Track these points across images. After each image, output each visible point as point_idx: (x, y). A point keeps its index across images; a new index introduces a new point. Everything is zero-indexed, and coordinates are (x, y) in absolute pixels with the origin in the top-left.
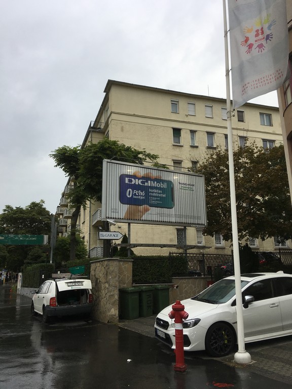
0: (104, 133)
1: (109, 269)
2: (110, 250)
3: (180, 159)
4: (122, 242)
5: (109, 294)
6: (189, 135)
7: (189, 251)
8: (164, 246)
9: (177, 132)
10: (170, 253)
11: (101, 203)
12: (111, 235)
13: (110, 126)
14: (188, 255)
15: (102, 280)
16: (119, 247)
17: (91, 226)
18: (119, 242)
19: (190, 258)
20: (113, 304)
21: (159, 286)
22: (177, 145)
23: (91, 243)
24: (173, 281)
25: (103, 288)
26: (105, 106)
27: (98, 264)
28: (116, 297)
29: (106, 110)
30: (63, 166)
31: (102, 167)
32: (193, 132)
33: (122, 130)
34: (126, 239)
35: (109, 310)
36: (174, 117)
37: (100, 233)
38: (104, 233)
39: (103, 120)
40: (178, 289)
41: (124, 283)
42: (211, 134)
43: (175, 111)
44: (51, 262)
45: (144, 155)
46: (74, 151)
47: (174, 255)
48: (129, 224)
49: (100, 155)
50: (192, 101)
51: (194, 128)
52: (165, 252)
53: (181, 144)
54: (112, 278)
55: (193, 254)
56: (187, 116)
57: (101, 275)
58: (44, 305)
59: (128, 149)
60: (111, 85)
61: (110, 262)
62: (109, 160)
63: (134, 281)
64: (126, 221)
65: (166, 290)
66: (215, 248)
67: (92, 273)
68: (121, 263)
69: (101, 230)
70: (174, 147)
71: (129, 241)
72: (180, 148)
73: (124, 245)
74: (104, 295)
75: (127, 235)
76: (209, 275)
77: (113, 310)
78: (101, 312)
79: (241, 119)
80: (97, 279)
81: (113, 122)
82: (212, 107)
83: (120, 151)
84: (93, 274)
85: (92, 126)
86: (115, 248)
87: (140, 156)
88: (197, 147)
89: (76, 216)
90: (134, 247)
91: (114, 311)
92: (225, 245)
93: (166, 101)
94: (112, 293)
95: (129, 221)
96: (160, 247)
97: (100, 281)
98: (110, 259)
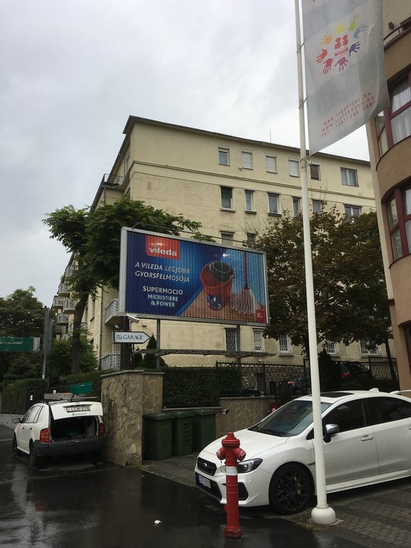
0: (123, 191)
1: (128, 386)
2: (129, 357)
3: (230, 230)
4: (148, 347)
5: (128, 423)
6: (243, 197)
7: (244, 360)
8: (209, 352)
9: (227, 192)
10: (217, 363)
11: (118, 290)
12: (132, 337)
13: (131, 182)
14: (243, 366)
15: (119, 402)
16: (143, 355)
17: (103, 325)
18: (143, 347)
19: (245, 370)
20: (134, 437)
21: (202, 410)
22: (227, 210)
23: (103, 349)
24: (222, 403)
25: (119, 414)
26: (125, 154)
27: (113, 380)
28: (139, 427)
29: (126, 158)
30: (63, 237)
31: (119, 238)
32: (249, 192)
33: (149, 188)
34: (153, 343)
35: (129, 446)
36: (222, 170)
37: (117, 334)
38: (122, 334)
39: (122, 173)
40: (228, 416)
41: (151, 408)
42: (274, 196)
43: (224, 163)
44: (43, 377)
45: (181, 222)
46: (80, 216)
47: (223, 365)
48: (159, 321)
49: (117, 222)
50: (247, 149)
51: (250, 186)
52: (209, 362)
53: (233, 209)
54: (133, 399)
55: (250, 364)
56: (241, 169)
57: (117, 396)
58: (31, 440)
59: (158, 213)
60: (134, 123)
61: (131, 376)
62: (130, 229)
63: (165, 404)
64: (154, 317)
65: (212, 416)
66: (280, 356)
67: (104, 392)
68: (147, 378)
69: (117, 329)
70: (222, 213)
71: (158, 346)
72: (232, 214)
73: (151, 352)
74: (121, 424)
75: (156, 338)
76: (272, 395)
77: (133, 446)
78: (116, 450)
79: (315, 176)
80: (111, 401)
81: (136, 176)
82: (275, 158)
83: (146, 215)
84: (105, 394)
85: (106, 180)
86: (138, 355)
87: (175, 223)
88: (254, 213)
89: (80, 309)
90: (166, 354)
91: (135, 448)
92: (294, 352)
93: (212, 149)
94: (132, 422)
95: (159, 317)
96: (202, 354)
97: (115, 404)
98: (131, 371)
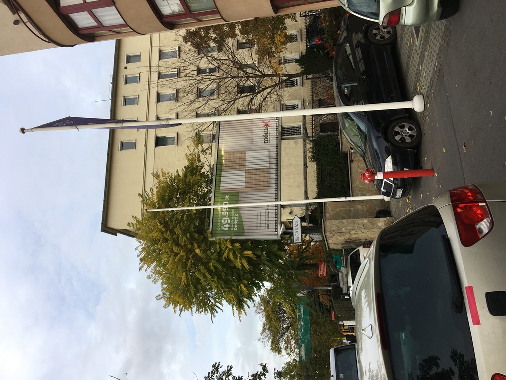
1: (334, 231)
3: (194, 136)
5: (363, 230)
9: (160, 142)
12: (297, 229)
15: (347, 237)
27: (330, 242)
28: (365, 221)
35: (379, 228)
36: (140, 146)
37: (295, 241)
38: (295, 237)
41: (350, 211)
42: (159, 98)
44: (330, 288)
48: (282, 206)
53: (175, 135)
54: (344, 227)
57: (342, 238)
60: (107, 227)
61: (327, 229)
64: (279, 210)
67: (339, 247)
69: (291, 241)
70: (179, 143)
72: (180, 136)
74: (364, 234)
77: (379, 224)
80: (346, 242)
84: (341, 246)
91: (381, 223)
93: (120, 156)
94: (362, 226)
96: (306, 170)
97: (349, 239)
98: (323, 229)
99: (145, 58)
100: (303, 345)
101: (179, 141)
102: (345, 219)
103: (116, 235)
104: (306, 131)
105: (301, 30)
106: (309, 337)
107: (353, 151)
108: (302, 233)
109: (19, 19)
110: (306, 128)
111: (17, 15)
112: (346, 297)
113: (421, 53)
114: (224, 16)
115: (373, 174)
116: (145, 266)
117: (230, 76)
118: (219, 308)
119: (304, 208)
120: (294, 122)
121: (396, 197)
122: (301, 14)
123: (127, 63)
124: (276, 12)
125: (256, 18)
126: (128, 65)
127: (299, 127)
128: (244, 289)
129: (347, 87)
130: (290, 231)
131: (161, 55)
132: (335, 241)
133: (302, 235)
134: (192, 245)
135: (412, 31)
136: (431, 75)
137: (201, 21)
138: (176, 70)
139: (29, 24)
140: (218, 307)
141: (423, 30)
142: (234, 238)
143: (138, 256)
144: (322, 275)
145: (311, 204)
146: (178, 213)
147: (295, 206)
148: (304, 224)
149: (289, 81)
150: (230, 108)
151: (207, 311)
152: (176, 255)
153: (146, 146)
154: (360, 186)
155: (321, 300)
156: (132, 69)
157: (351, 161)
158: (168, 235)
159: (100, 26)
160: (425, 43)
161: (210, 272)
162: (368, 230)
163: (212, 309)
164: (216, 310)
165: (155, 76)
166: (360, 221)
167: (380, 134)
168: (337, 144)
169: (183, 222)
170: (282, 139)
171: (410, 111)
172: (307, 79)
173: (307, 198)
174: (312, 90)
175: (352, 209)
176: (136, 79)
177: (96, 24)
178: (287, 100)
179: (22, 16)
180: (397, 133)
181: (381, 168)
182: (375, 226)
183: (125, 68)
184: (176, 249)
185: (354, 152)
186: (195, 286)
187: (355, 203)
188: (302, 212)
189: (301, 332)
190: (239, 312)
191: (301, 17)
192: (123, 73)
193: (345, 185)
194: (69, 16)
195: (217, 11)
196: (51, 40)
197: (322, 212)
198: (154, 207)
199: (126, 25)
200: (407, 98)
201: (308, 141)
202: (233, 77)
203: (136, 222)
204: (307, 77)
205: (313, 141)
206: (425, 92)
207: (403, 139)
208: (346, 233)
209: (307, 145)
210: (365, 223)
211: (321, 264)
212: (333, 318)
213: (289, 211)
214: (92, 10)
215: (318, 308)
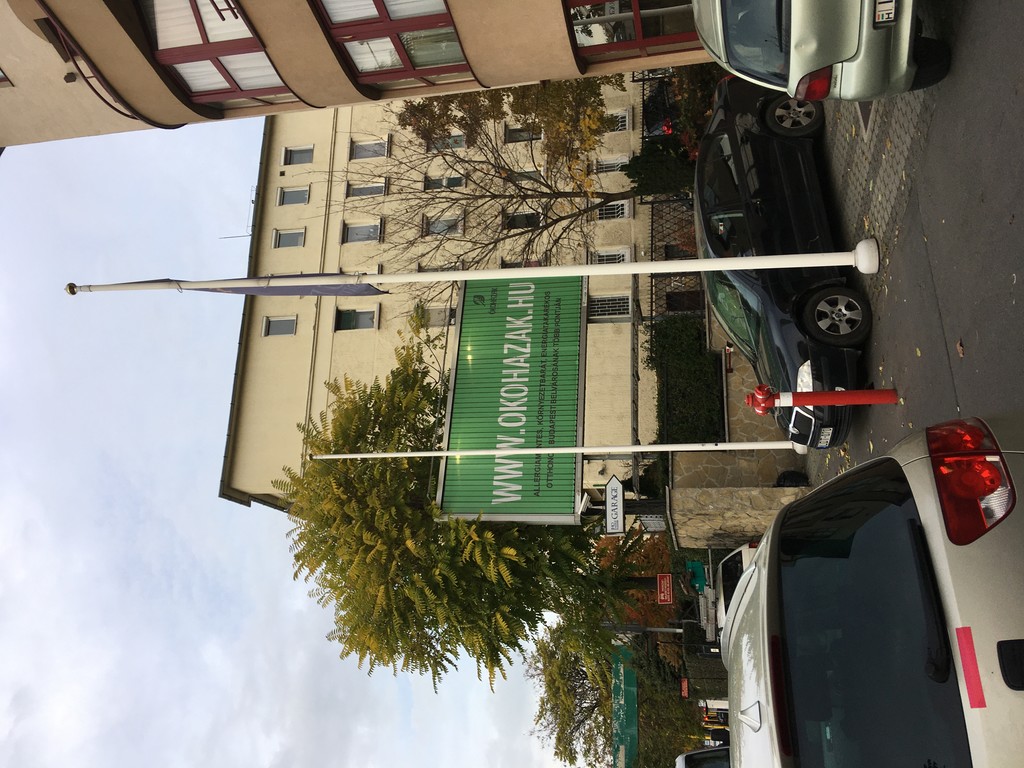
1: (690, 511)
5: (749, 510)
8: (636, 377)
9: (345, 320)
12: (614, 505)
15: (717, 523)
20: (771, 499)
22: (378, 318)
25: (735, 522)
27: (682, 533)
28: (755, 492)
36: (305, 329)
37: (609, 530)
38: (610, 520)
43: (289, 327)
44: (681, 631)
48: (585, 457)
53: (375, 308)
54: (712, 504)
60: (231, 490)
61: (675, 507)
64: (579, 465)
67: (701, 544)
68: (678, 478)
69: (602, 528)
70: (383, 326)
72: (384, 310)
74: (752, 520)
77: (784, 500)
80: (715, 535)
82: (277, 231)
84: (705, 543)
88: (381, 268)
91: (788, 497)
92: (627, 243)
93: (266, 348)
94: (748, 504)
95: (579, 458)
96: (637, 385)
97: (721, 529)
98: (668, 507)
99: (321, 156)
100: (622, 748)
101: (382, 320)
102: (716, 486)
103: (250, 506)
104: (638, 306)
105: (633, 108)
106: (634, 730)
107: (732, 350)
108: (625, 513)
109: (75, 70)
110: (638, 301)
111: (71, 64)
112: (712, 650)
113: (873, 155)
114: (479, 76)
115: (772, 396)
116: (306, 571)
117: (488, 194)
118: (450, 662)
119: (630, 462)
120: (615, 289)
121: (820, 445)
122: (633, 77)
123: (285, 164)
124: (583, 70)
125: (544, 82)
126: (288, 169)
127: (624, 300)
128: (503, 624)
129: (721, 220)
130: (601, 507)
131: (355, 151)
132: (692, 533)
133: (624, 518)
134: (401, 530)
135: (856, 112)
136: (893, 200)
137: (434, 84)
138: (383, 180)
139: (94, 82)
140: (447, 660)
141: (877, 111)
142: (484, 518)
143: (291, 549)
144: (664, 601)
145: (644, 455)
146: (375, 465)
147: (611, 456)
148: (630, 495)
149: (607, 207)
150: (487, 258)
151: (426, 668)
152: (369, 549)
153: (316, 328)
154: (746, 421)
155: (661, 653)
156: (294, 177)
157: (730, 370)
158: (352, 509)
159: (235, 88)
160: (882, 136)
161: (435, 588)
162: (761, 512)
163: (438, 664)
164: (444, 667)
165: (340, 190)
166: (744, 492)
167: (787, 317)
168: (701, 335)
169: (384, 482)
170: (589, 321)
171: (849, 272)
172: (642, 203)
173: (637, 442)
174: (652, 225)
175: (728, 467)
176: (303, 197)
177: (225, 85)
178: (603, 245)
179: (83, 65)
180: (823, 315)
181: (789, 385)
182: (775, 504)
183: (282, 174)
184: (367, 537)
185: (734, 353)
186: (402, 616)
187: (735, 456)
188: (626, 470)
189: (618, 719)
190: (492, 673)
191: (634, 81)
192: (277, 183)
193: (715, 418)
194: (175, 69)
195: (466, 67)
196: (136, 114)
197: (666, 471)
198: (328, 451)
199: (287, 88)
200: (843, 245)
201: (641, 328)
202: (494, 197)
203: (288, 480)
204: (642, 199)
205: (652, 327)
206: (880, 234)
207: (834, 327)
208: (715, 515)
209: (640, 334)
210: (754, 496)
211: (662, 578)
212: (685, 693)
213: (600, 469)
214: (221, 58)
215: (653, 670)
